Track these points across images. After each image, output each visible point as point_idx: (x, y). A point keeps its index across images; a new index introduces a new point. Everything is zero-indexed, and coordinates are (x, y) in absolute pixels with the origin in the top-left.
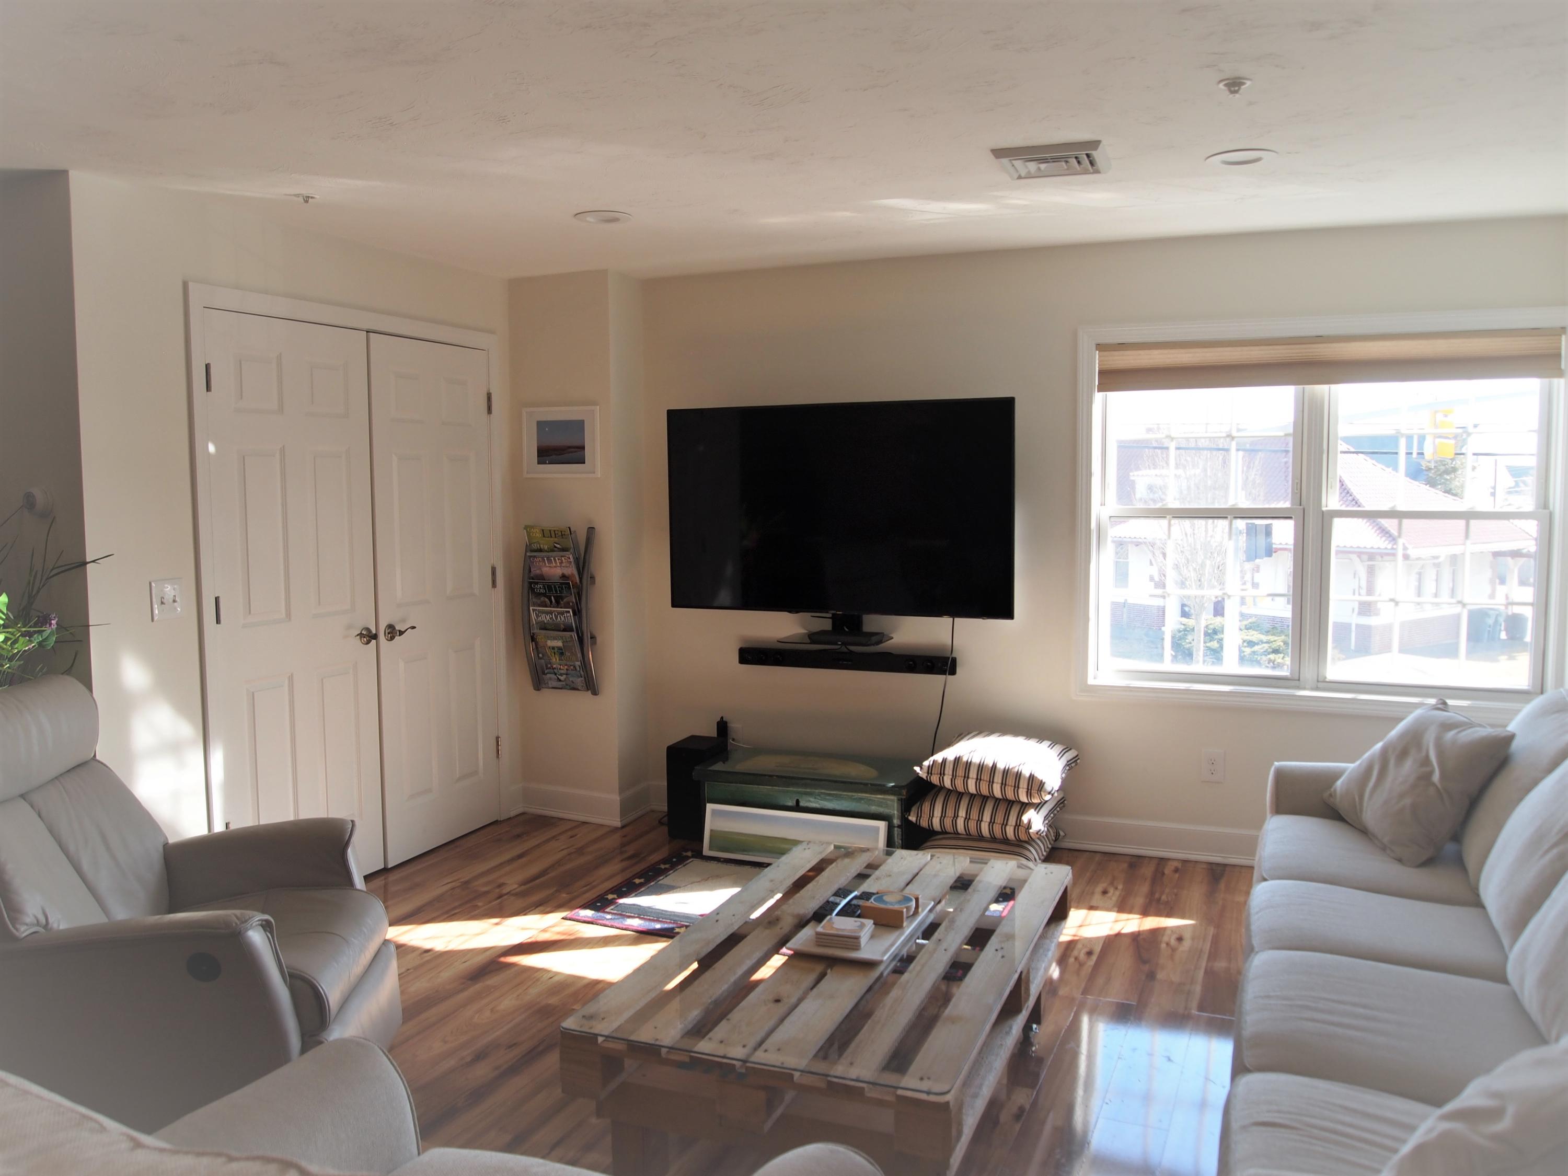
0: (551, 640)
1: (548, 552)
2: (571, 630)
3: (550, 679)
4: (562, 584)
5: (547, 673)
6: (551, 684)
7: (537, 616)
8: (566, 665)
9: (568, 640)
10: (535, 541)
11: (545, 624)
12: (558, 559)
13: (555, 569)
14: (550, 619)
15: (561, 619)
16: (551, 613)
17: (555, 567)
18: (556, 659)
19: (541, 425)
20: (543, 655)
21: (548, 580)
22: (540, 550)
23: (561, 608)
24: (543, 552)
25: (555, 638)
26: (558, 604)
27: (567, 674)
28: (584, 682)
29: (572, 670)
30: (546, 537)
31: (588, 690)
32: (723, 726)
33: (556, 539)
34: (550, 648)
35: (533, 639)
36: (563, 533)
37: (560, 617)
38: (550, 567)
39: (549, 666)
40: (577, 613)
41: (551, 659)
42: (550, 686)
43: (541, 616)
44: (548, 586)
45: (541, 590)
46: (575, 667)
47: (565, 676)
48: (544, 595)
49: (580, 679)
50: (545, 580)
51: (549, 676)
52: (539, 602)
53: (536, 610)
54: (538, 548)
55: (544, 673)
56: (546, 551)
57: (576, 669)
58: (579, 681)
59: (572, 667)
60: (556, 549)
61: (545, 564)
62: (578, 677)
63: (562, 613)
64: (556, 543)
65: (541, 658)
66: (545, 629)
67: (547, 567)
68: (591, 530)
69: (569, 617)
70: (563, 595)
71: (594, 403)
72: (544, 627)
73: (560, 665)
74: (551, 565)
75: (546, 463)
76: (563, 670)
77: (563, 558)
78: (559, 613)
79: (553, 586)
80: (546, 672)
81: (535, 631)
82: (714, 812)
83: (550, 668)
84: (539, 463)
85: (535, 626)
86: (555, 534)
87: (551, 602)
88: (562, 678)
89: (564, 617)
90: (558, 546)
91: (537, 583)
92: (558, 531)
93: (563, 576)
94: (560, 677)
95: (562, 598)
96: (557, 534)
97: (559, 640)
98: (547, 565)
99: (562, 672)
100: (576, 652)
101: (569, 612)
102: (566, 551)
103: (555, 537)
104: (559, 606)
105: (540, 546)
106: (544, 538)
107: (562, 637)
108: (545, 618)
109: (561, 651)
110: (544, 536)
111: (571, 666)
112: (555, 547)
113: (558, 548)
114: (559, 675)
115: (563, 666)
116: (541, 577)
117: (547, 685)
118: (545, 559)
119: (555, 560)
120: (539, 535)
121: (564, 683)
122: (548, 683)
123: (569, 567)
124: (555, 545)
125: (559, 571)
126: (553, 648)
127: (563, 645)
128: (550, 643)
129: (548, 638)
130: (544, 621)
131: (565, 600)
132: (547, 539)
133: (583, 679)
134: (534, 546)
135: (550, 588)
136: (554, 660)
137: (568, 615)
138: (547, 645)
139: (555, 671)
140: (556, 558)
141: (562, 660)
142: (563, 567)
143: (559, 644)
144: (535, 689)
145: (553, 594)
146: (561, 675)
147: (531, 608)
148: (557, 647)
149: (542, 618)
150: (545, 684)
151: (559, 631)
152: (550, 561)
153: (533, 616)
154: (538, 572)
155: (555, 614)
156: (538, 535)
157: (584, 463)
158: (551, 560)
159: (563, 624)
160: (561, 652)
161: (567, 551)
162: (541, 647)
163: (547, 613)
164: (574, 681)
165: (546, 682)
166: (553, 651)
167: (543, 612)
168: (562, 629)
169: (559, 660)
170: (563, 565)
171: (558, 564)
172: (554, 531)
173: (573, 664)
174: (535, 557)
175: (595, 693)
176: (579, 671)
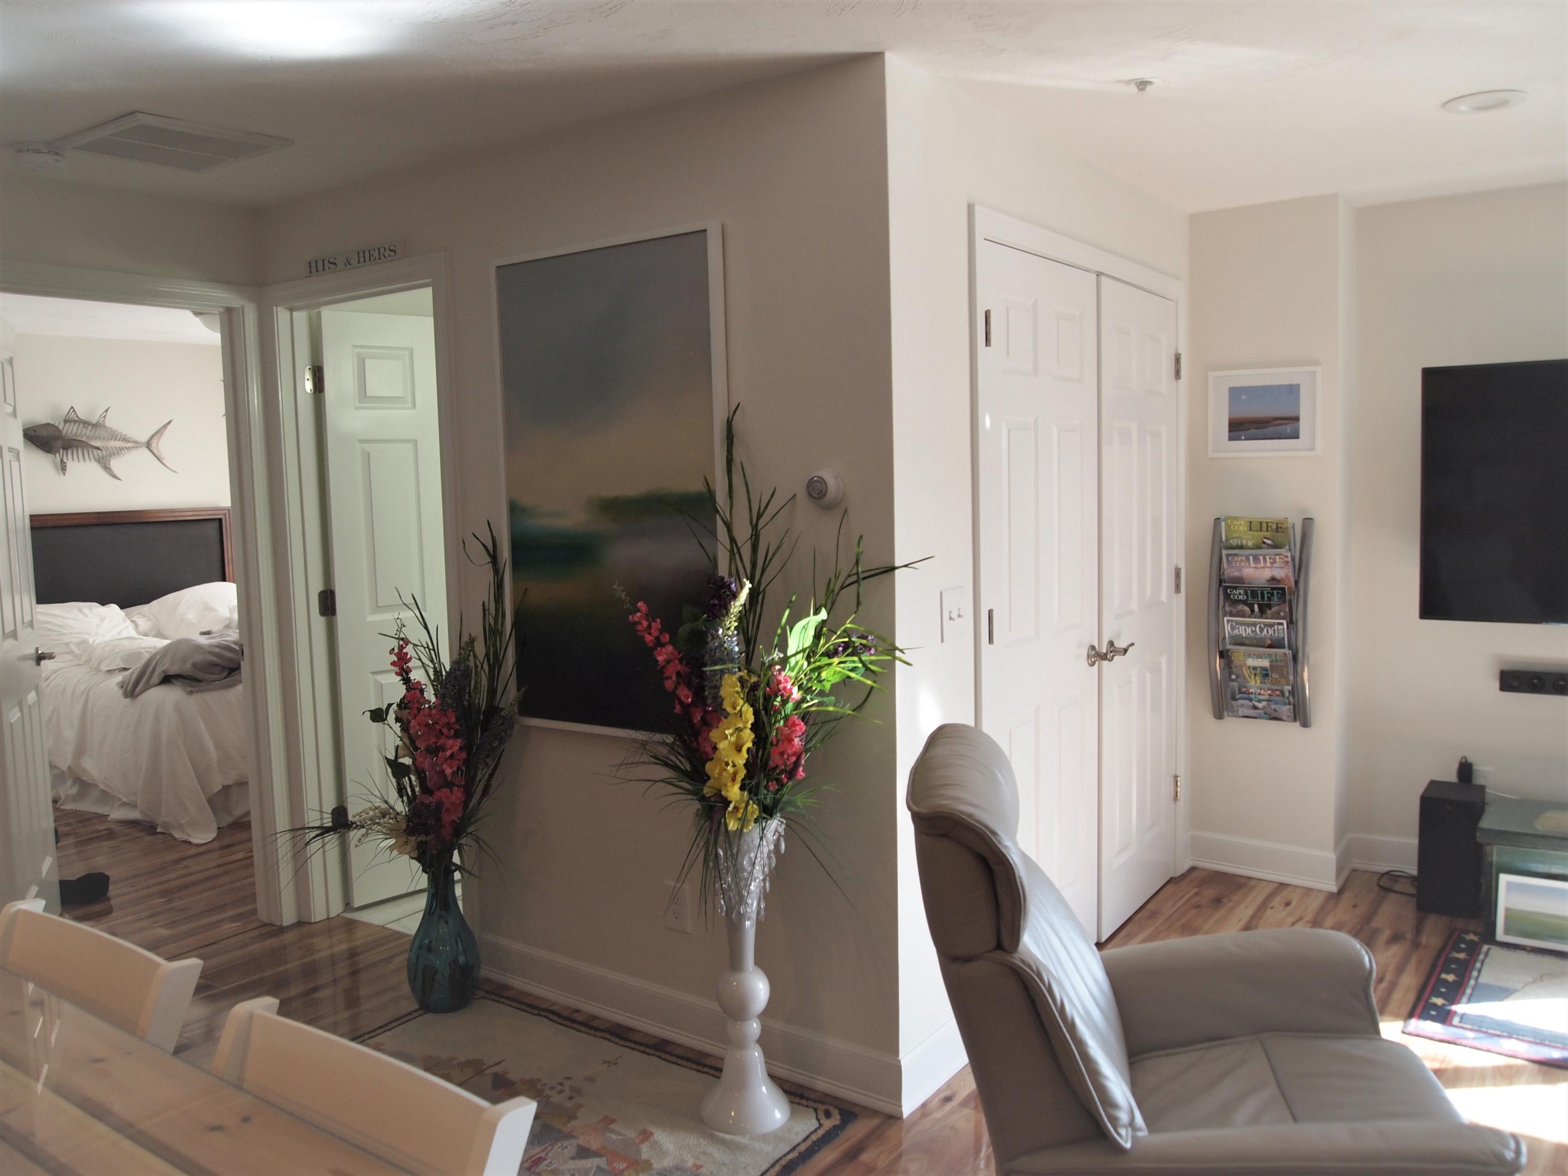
0: (1254, 658)
1: (1253, 549)
2: (1281, 646)
3: (1242, 706)
4: (1273, 589)
5: (1238, 699)
6: (1243, 711)
7: (1233, 628)
8: (1269, 690)
9: (1279, 659)
10: (1234, 536)
11: (1243, 638)
12: (1270, 558)
13: (1262, 570)
14: (1252, 632)
15: (1268, 633)
16: (1254, 625)
17: (1263, 568)
18: (1256, 682)
19: (1235, 393)
20: (1238, 677)
21: (1249, 584)
22: (1241, 547)
23: (1266, 618)
24: (1245, 549)
25: (1259, 656)
26: (1262, 612)
27: (1268, 701)
28: (1292, 711)
29: (1277, 696)
30: (1253, 531)
31: (1295, 720)
32: (1466, 770)
33: (1267, 533)
34: (1249, 668)
35: (1223, 654)
36: (1279, 525)
37: (1267, 630)
38: (1256, 568)
39: (1244, 690)
40: (1291, 622)
41: (1248, 682)
42: (1241, 713)
43: (1238, 628)
44: (1252, 591)
45: (1241, 597)
46: (1282, 692)
47: (1264, 703)
48: (1244, 602)
49: (1288, 707)
50: (1244, 584)
51: (1240, 702)
52: (1234, 610)
53: (1233, 621)
54: (1238, 545)
55: (1234, 699)
56: (1250, 548)
57: (1283, 695)
58: (1285, 710)
59: (1278, 693)
60: (1265, 546)
61: (1250, 564)
62: (1285, 704)
63: (1271, 626)
64: (1265, 538)
65: (1233, 680)
66: (1242, 644)
67: (1251, 568)
68: (1308, 522)
69: (1281, 629)
70: (1272, 602)
71: (1316, 363)
72: (1239, 642)
73: (1261, 689)
74: (1258, 565)
75: (1242, 440)
76: (1263, 695)
77: (1277, 557)
78: (1266, 625)
79: (1259, 592)
80: (1237, 697)
81: (1229, 647)
82: (1509, 885)
83: (1244, 693)
84: (1231, 439)
85: (1227, 640)
86: (1267, 527)
87: (1253, 611)
88: (1260, 705)
89: (1274, 630)
90: (1269, 542)
91: (1236, 588)
92: (1272, 522)
93: (1273, 579)
94: (1257, 704)
95: (1270, 606)
96: (1271, 527)
97: (1266, 658)
98: (1252, 565)
99: (1261, 697)
100: (1287, 672)
101: (1282, 624)
102: (1278, 548)
103: (1267, 531)
104: (1264, 616)
105: (1241, 542)
106: (1251, 532)
107: (1270, 655)
108: (1244, 632)
109: (1265, 672)
110: (1251, 530)
111: (1277, 690)
112: (1264, 543)
113: (1268, 545)
114: (1256, 701)
115: (1265, 691)
116: (1239, 581)
117: (1235, 713)
118: (1251, 558)
119: (1265, 559)
120: (1243, 528)
121: (1262, 712)
122: (1237, 711)
123: (1284, 567)
124: (1265, 540)
125: (1267, 574)
126: (1255, 668)
127: (1270, 665)
128: (1251, 662)
129: (1250, 656)
130: (1242, 634)
131: (1274, 609)
132: (1255, 533)
133: (1291, 707)
134: (1234, 542)
135: (1254, 594)
136: (1253, 683)
137: (1280, 627)
138: (1246, 664)
139: (1252, 696)
140: (1267, 557)
141: (1265, 683)
142: (1276, 568)
143: (1265, 663)
144: (1216, 717)
145: (1258, 601)
146: (1260, 701)
147: (1225, 619)
148: (1261, 668)
149: (1239, 631)
150: (1233, 712)
151: (1264, 647)
152: (1256, 559)
153: (1228, 628)
154: (1237, 574)
155: (1260, 627)
156: (1241, 528)
157: (1297, 437)
158: (1259, 559)
159: (1271, 639)
160: (1265, 674)
161: (1281, 548)
162: (1236, 667)
163: (1248, 625)
164: (1277, 709)
165: (1235, 709)
166: (1252, 671)
167: (1242, 624)
168: (1267, 645)
169: (1261, 683)
170: (1275, 565)
171: (1268, 564)
172: (1267, 523)
173: (1280, 688)
174: (1236, 555)
175: (1305, 724)
176: (1288, 698)
